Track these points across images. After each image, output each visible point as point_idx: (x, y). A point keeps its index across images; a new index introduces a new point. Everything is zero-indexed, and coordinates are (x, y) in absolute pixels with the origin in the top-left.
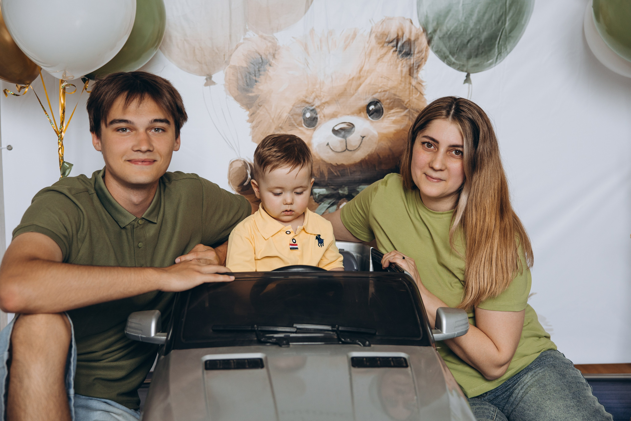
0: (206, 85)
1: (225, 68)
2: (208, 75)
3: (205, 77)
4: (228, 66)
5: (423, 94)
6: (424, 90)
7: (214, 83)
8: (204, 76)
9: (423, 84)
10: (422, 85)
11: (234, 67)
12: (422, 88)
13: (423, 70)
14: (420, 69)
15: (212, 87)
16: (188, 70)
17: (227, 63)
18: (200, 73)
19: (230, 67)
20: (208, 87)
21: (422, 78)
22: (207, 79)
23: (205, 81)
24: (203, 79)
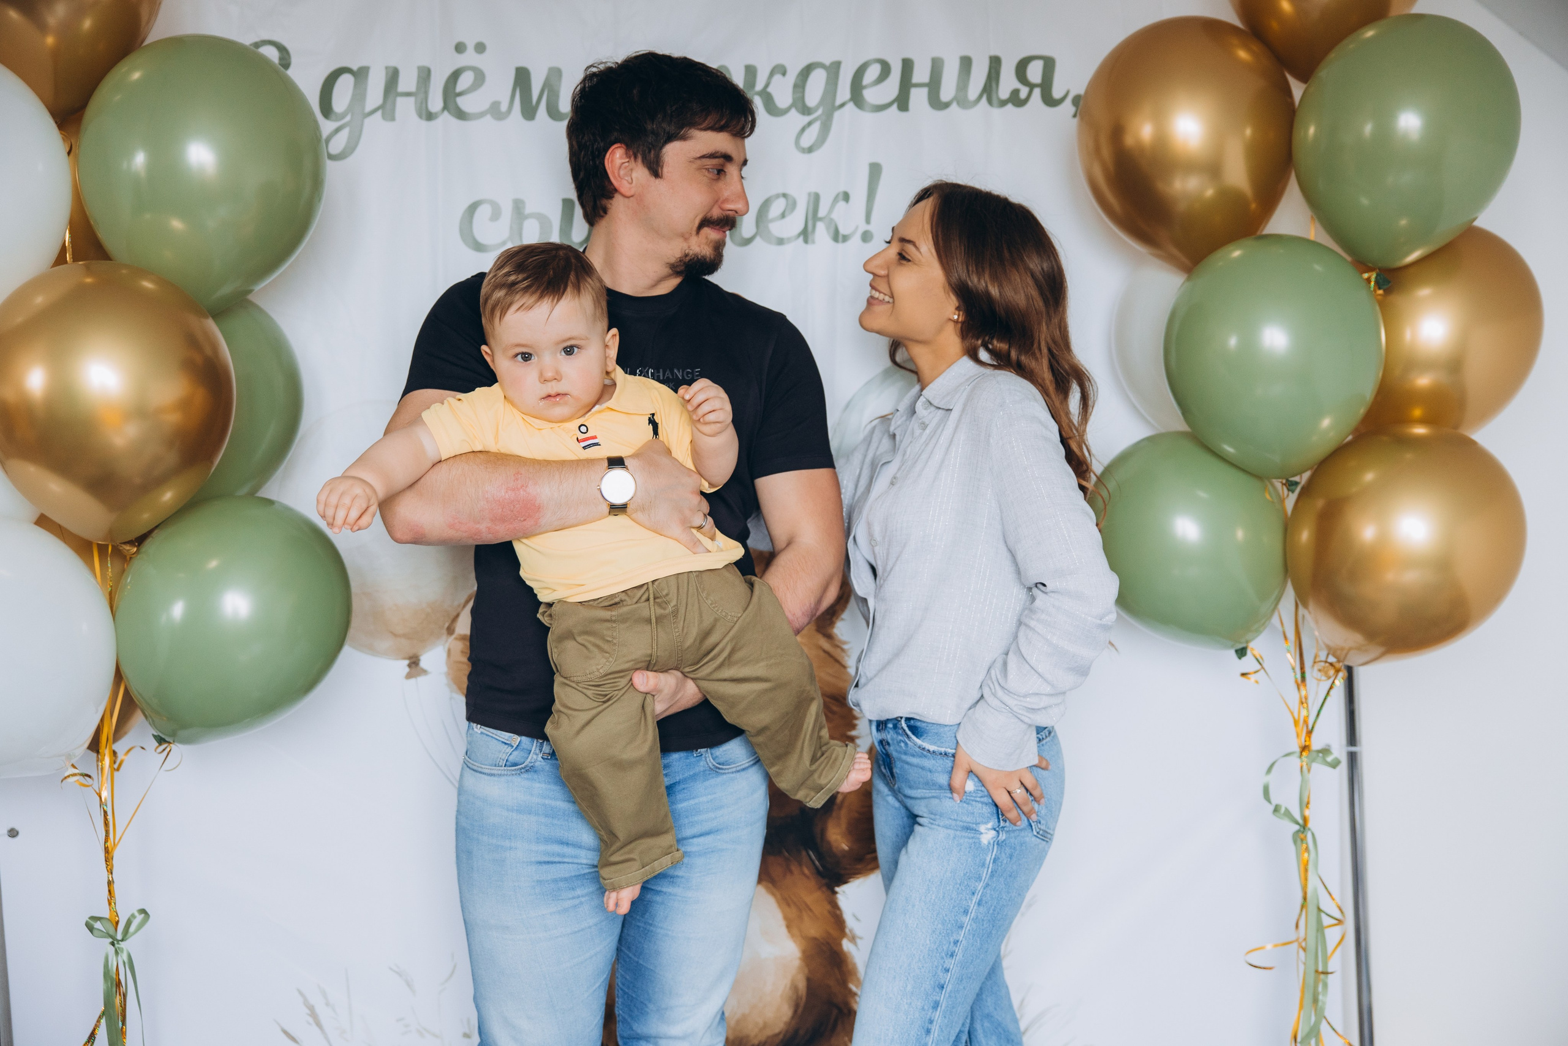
0: (409, 676)
1: (447, 641)
2: (410, 658)
3: (407, 662)
4: (453, 636)
5: (846, 665)
6: (846, 658)
7: (424, 672)
8: (405, 659)
9: (845, 647)
10: (843, 650)
11: (462, 638)
12: (843, 654)
13: (842, 619)
14: (837, 618)
15: (421, 679)
16: (372, 650)
17: (450, 631)
18: (397, 654)
19: (456, 639)
20: (413, 681)
21: (842, 635)
22: (409, 666)
23: (407, 670)
24: (403, 665)
